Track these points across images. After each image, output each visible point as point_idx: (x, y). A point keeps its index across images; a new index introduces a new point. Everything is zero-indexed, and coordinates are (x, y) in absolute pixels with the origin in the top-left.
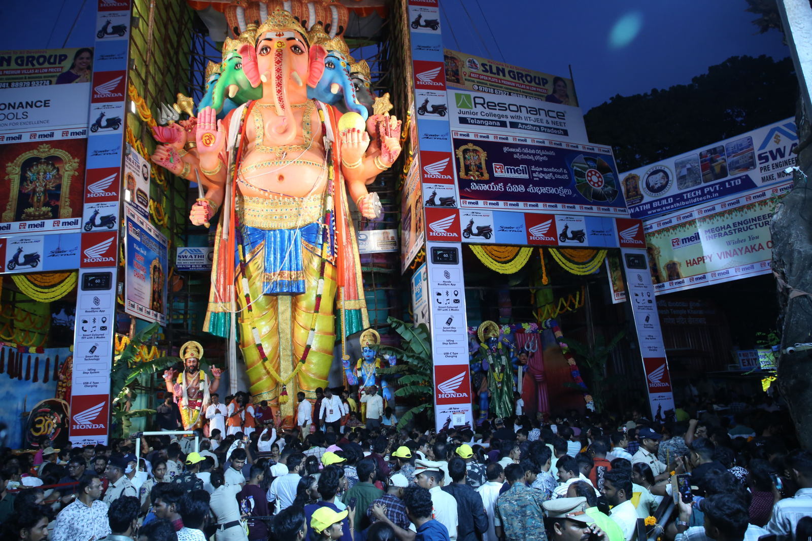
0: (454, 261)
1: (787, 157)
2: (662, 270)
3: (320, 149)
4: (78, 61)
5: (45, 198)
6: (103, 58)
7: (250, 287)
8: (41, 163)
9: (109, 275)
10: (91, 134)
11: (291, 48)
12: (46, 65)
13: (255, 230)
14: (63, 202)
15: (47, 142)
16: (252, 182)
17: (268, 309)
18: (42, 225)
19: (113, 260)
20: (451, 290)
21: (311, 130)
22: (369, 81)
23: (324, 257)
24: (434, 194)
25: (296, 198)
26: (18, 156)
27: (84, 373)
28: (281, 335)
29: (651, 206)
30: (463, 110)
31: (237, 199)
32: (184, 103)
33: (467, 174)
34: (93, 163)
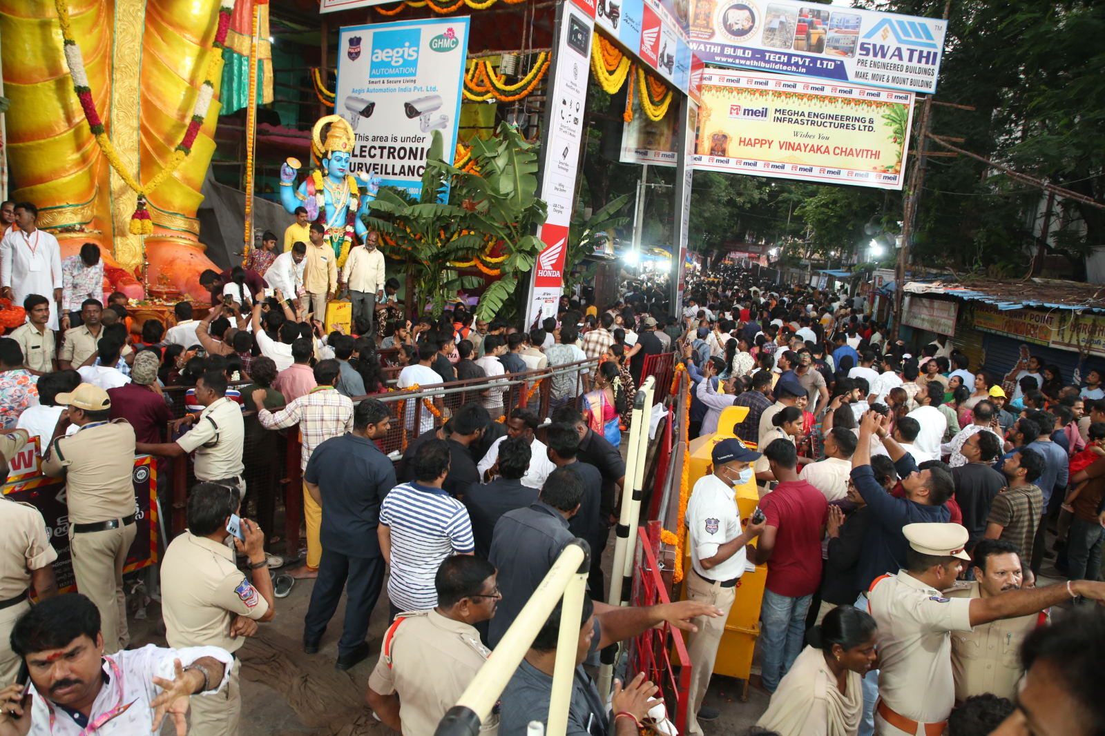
0: (585, 51)
1: (886, 60)
2: (705, 139)
20: (575, 99)
29: (722, 50)
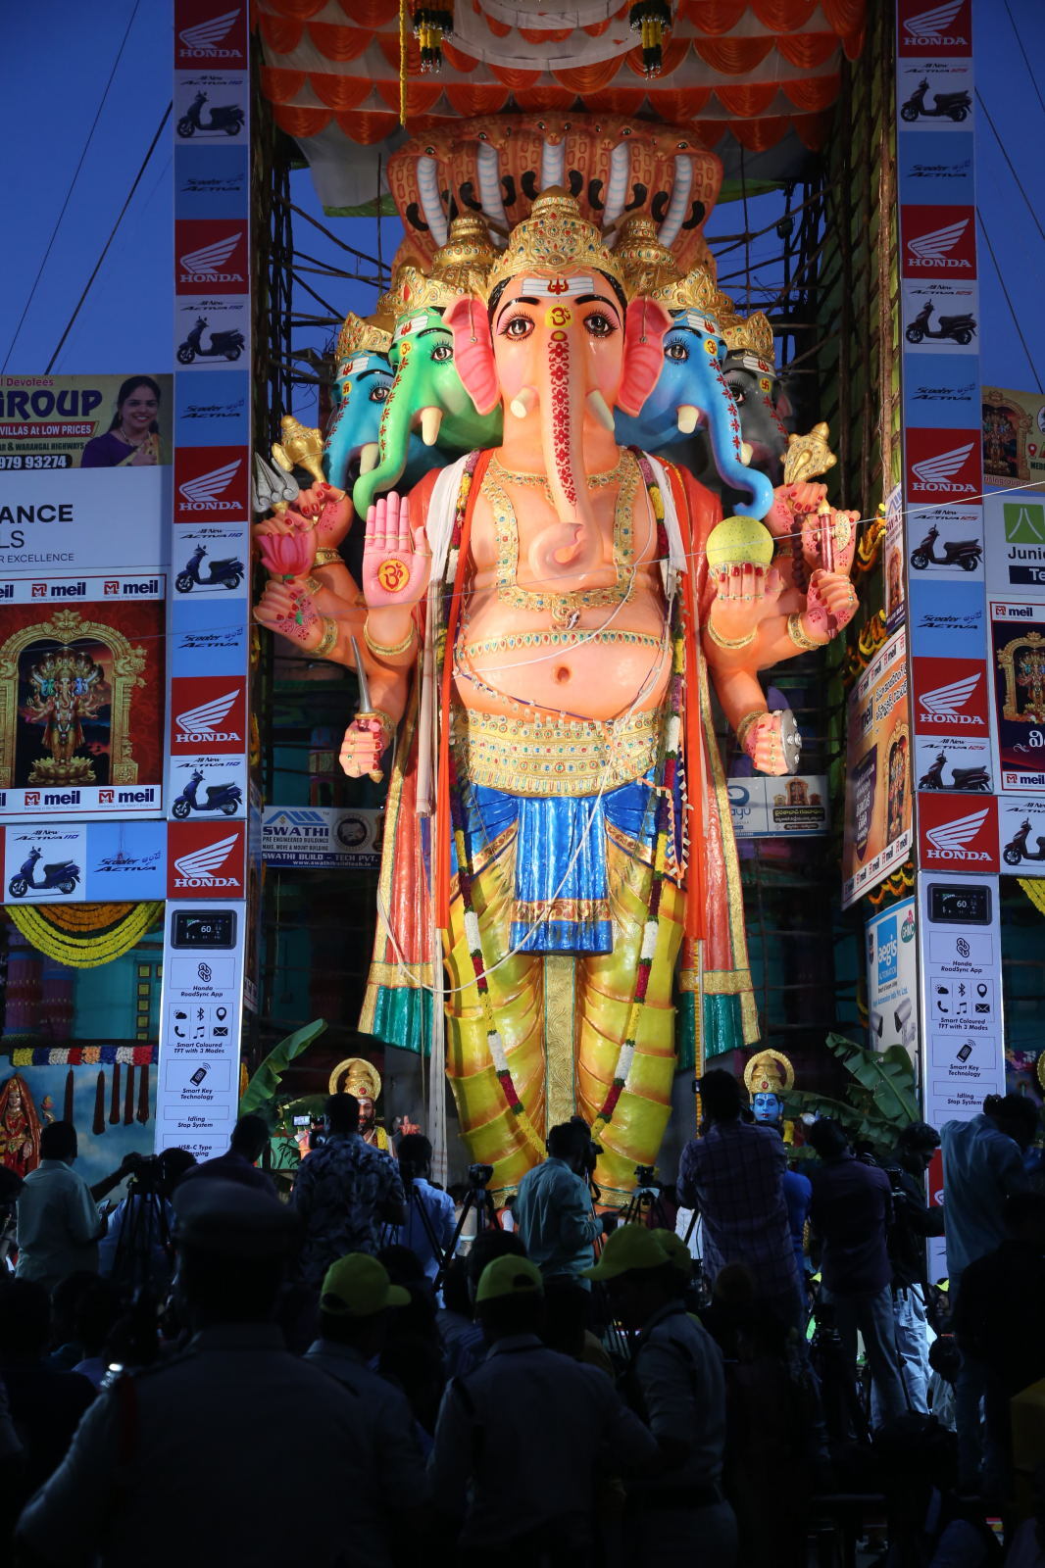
0: (982, 918)
3: (652, 590)
4: (129, 410)
5: (77, 738)
6: (194, 413)
7: (483, 930)
8: (62, 655)
9: (229, 917)
10: (176, 596)
11: (586, 319)
12: (55, 416)
13: (494, 793)
14: (117, 748)
15: (72, 607)
16: (491, 680)
17: (521, 988)
18: (75, 798)
19: (237, 884)
20: (971, 981)
21: (633, 545)
22: (771, 373)
23: (659, 867)
24: (942, 761)
25: (598, 724)
26: (9, 637)
27: (180, 1125)
28: (551, 1052)
30: (1022, 547)
31: (451, 716)
32: (298, 444)
33: (1020, 709)
34: (182, 664)
